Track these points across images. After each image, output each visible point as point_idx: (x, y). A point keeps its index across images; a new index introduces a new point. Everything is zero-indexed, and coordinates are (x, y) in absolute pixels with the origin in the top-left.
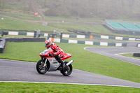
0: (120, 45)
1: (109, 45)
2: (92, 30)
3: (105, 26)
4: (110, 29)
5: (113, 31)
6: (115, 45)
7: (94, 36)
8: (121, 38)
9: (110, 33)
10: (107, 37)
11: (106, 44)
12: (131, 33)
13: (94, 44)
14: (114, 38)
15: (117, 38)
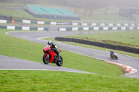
0: (42, 29)
1: (31, 29)
2: (14, 15)
3: (26, 10)
4: (32, 14)
5: (35, 15)
6: (37, 29)
7: (16, 21)
8: (43, 23)
9: (32, 17)
10: (29, 22)
11: (28, 28)
12: (53, 17)
13: (16, 28)
14: (36, 23)
15: (39, 22)
